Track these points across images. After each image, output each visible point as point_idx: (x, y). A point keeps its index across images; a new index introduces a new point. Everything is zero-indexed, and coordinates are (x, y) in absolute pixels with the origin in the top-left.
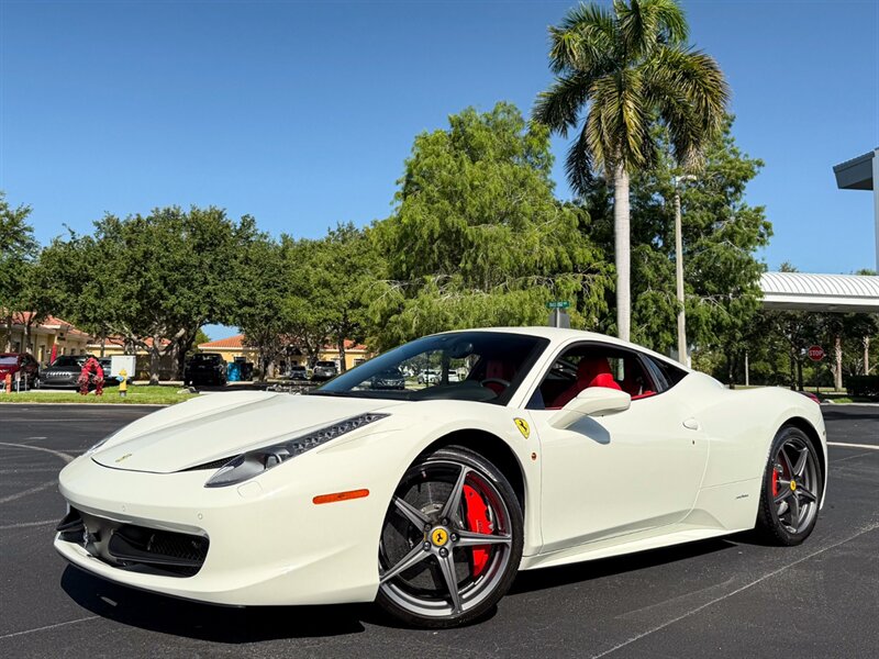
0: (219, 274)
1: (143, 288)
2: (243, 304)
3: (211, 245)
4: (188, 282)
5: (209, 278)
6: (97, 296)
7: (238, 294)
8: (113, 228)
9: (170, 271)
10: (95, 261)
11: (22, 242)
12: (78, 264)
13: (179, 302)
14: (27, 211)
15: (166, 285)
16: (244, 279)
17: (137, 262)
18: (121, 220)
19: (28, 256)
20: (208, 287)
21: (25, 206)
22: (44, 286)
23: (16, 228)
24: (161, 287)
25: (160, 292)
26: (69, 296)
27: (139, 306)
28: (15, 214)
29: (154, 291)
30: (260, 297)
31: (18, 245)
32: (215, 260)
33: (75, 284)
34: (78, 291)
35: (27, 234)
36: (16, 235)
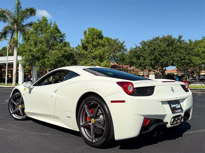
0: (174, 52)
1: (155, 57)
2: (182, 60)
3: (171, 44)
4: (166, 55)
5: (171, 53)
6: (144, 60)
7: (180, 57)
8: (144, 43)
9: (161, 52)
10: (142, 52)
11: (124, 49)
12: (139, 53)
13: (165, 60)
14: (124, 42)
15: (160, 56)
16: (181, 53)
17: (152, 51)
18: (146, 41)
19: (125, 52)
20: (172, 56)
21: (124, 41)
22: (131, 58)
23: (122, 46)
24: (159, 57)
25: (159, 58)
26: (137, 61)
27: (154, 62)
28: (122, 43)
29: (158, 58)
30: (187, 57)
31: (123, 50)
32: (173, 48)
33: (138, 58)
34: (139, 59)
35: (125, 47)
36: (122, 48)
